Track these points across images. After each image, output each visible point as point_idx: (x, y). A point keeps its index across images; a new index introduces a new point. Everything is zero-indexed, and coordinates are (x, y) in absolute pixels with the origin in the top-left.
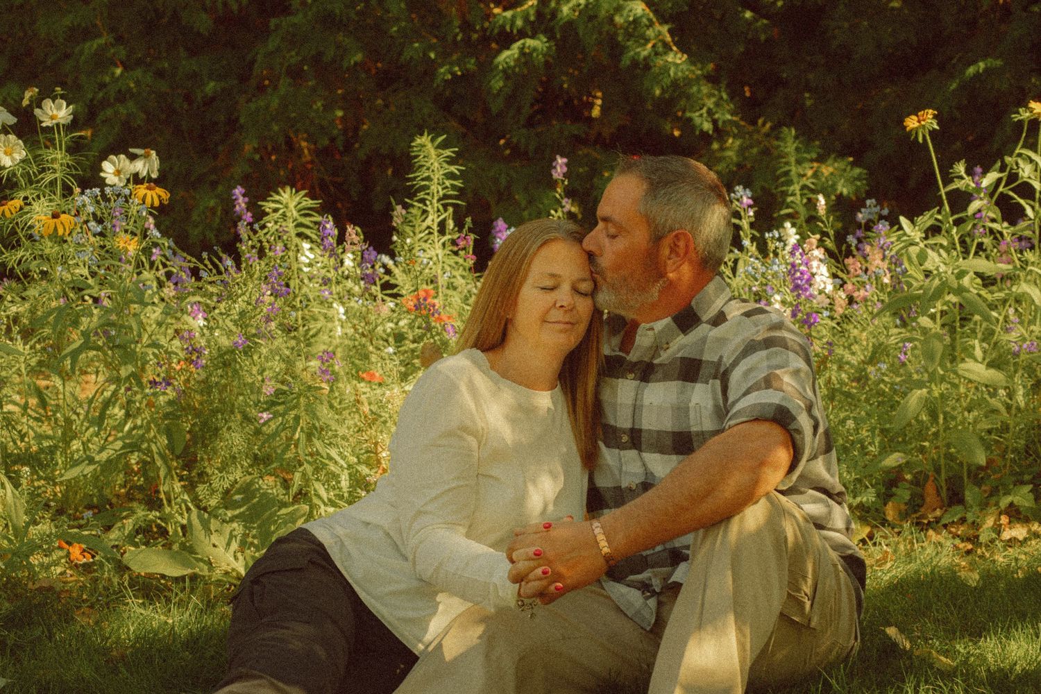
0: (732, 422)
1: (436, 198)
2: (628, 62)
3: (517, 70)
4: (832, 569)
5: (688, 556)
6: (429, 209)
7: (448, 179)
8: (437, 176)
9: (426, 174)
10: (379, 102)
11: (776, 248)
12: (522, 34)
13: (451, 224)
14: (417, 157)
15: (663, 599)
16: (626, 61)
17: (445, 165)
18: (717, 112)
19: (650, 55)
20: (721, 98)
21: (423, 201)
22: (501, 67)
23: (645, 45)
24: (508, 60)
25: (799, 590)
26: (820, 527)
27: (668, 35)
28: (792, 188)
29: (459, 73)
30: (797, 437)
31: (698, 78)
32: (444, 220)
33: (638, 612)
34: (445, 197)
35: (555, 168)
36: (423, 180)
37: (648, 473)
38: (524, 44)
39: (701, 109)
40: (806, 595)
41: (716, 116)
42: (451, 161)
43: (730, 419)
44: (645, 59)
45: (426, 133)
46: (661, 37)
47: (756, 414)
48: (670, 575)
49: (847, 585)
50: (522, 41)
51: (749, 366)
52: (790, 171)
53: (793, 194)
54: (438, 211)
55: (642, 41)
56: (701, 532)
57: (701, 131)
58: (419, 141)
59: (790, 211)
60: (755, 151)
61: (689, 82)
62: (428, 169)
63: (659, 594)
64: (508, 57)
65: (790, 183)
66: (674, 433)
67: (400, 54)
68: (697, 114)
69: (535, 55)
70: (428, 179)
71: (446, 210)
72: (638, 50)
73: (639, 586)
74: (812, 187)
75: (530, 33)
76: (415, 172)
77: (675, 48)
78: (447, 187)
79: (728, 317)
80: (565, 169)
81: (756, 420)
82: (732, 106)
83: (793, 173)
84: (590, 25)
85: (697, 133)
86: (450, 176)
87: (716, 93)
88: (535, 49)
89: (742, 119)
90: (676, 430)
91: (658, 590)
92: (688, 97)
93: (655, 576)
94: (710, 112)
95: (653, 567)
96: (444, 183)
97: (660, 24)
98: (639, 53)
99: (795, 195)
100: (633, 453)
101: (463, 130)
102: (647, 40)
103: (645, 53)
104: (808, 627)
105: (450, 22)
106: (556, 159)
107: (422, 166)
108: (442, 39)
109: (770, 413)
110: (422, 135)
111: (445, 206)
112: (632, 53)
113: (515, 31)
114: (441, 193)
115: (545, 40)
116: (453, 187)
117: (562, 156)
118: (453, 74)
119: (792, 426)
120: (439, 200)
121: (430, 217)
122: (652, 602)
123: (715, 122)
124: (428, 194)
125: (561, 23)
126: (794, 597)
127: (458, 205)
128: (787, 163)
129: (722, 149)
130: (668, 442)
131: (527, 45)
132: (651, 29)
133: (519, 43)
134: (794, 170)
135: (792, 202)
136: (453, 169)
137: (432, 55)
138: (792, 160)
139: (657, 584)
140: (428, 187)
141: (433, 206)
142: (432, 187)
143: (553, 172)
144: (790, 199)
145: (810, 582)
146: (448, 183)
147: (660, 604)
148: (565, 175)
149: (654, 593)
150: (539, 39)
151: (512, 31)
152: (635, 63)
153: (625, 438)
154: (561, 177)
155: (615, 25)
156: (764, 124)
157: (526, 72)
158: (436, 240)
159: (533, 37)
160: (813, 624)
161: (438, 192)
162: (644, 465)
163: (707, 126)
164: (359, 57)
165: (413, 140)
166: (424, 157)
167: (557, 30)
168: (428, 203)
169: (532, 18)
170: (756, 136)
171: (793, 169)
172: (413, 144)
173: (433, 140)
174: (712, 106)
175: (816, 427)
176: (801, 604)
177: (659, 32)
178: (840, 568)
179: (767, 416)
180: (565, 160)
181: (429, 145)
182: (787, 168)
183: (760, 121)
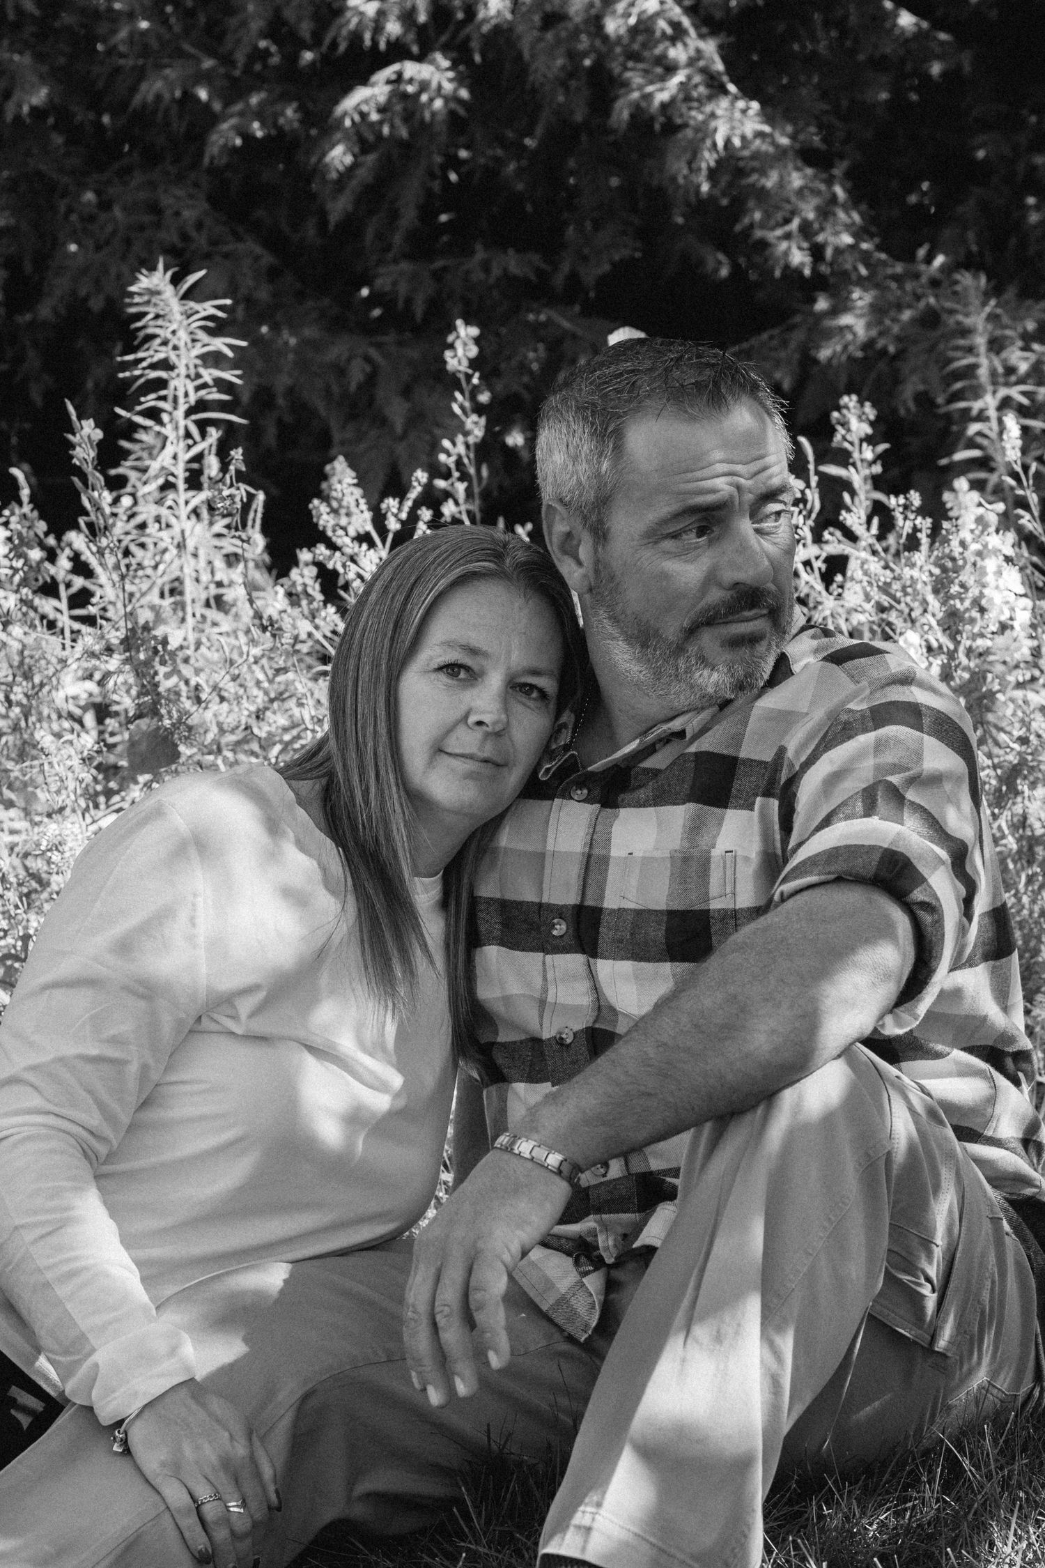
0: (788, 887)
1: (182, 408)
2: (626, 115)
3: (386, 130)
4: (987, 1226)
5: (675, 1188)
6: (168, 431)
7: (206, 366)
8: (185, 360)
9: (161, 356)
10: (89, 196)
11: (916, 530)
12: (398, 51)
13: (212, 465)
14: (142, 315)
15: (618, 1274)
16: (621, 113)
17: (201, 335)
18: (822, 229)
19: (673, 100)
20: (833, 199)
21: (154, 414)
22: (348, 123)
23: (663, 79)
24: (365, 108)
25: (912, 1268)
26: (967, 1134)
27: (717, 59)
28: (977, 406)
29: (259, 134)
30: (927, 918)
31: (781, 154)
32: (199, 458)
33: (562, 1301)
34: (201, 405)
35: (451, 346)
36: (153, 366)
37: (602, 1008)
38: (400, 75)
39: (787, 221)
40: (928, 1280)
41: (820, 238)
42: (217, 328)
43: (784, 881)
44: (664, 106)
45: (161, 266)
46: (702, 63)
47: (839, 867)
48: (638, 1228)
49: (1018, 1264)
50: (396, 67)
51: (835, 768)
52: (974, 367)
53: (981, 417)
54: (188, 435)
55: (659, 70)
56: (708, 1127)
57: (787, 267)
58: (145, 282)
59: (975, 453)
60: (906, 315)
61: (762, 163)
62: (165, 343)
63: (610, 1267)
64: (366, 101)
65: (977, 393)
66: (671, 913)
67: (134, 89)
68: (779, 232)
69: (424, 98)
70: (166, 365)
71: (204, 435)
72: (650, 89)
73: (569, 1245)
74: (1025, 401)
75: (415, 49)
76: (134, 350)
77: (732, 88)
78: (205, 386)
79: (796, 668)
80: (473, 351)
81: (839, 880)
82: (856, 217)
83: (983, 373)
84: (549, 36)
85: (778, 273)
86: (212, 359)
87: (823, 187)
88: (424, 86)
89: (879, 248)
90: (676, 906)
91: (609, 1260)
92: (762, 195)
93: (605, 1227)
94: (806, 230)
95: (599, 1210)
96: (198, 376)
97: (701, 36)
98: (648, 97)
99: (987, 419)
100: (574, 962)
101: (268, 259)
102: (670, 69)
103: (663, 96)
104: (929, 1350)
105: (244, 24)
106: (455, 328)
107: (153, 337)
108: (227, 60)
109: (869, 866)
110: (152, 268)
111: (203, 426)
112: (635, 95)
113: (382, 46)
114: (193, 398)
115: (446, 63)
116: (221, 384)
117: (468, 323)
118: (248, 137)
119: (918, 895)
120: (188, 413)
121: (170, 450)
122: (594, 1282)
123: (817, 252)
124: (164, 398)
125: (485, 28)
126: (900, 1283)
127: (229, 423)
128: (970, 350)
129: (835, 312)
130: (658, 933)
131: (407, 75)
132: (680, 46)
133: (389, 72)
134: (985, 364)
135: (980, 434)
136: (219, 344)
137: (203, 94)
138: (981, 341)
139: (607, 1245)
140: (162, 384)
141: (176, 421)
142: (172, 384)
143: (448, 354)
144: (973, 428)
145: (938, 1252)
146: (208, 375)
147: (611, 1286)
148: (473, 364)
149: (598, 1263)
150: (433, 62)
151: (375, 42)
152: (641, 118)
153: (560, 929)
154: (464, 367)
155: (605, 38)
156: (929, 260)
157: (404, 133)
158: (181, 502)
159: (420, 58)
160: (942, 1344)
161: (186, 395)
162: (596, 989)
163: (799, 257)
164: (40, 96)
165: (134, 280)
166: (157, 317)
167: (475, 44)
168: (165, 417)
169: (422, 18)
170: (909, 286)
171: (984, 361)
172: (133, 289)
173: (176, 281)
174: (811, 216)
175: (967, 904)
176: (917, 1300)
177: (698, 51)
178: (1006, 1227)
179: (862, 872)
180: (474, 331)
181: (169, 292)
182: (969, 360)
183: (922, 252)
